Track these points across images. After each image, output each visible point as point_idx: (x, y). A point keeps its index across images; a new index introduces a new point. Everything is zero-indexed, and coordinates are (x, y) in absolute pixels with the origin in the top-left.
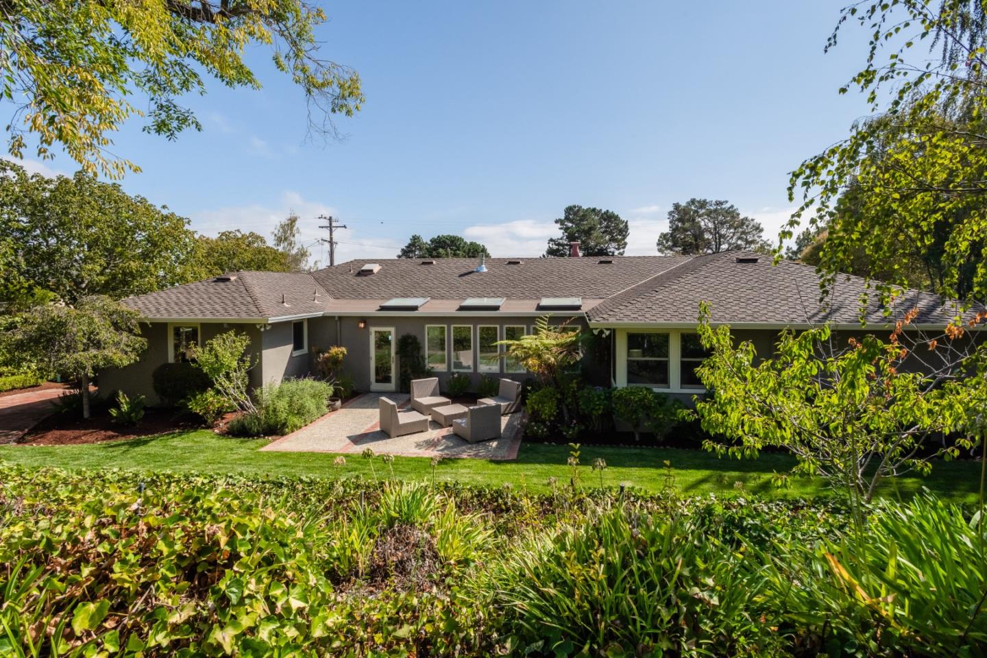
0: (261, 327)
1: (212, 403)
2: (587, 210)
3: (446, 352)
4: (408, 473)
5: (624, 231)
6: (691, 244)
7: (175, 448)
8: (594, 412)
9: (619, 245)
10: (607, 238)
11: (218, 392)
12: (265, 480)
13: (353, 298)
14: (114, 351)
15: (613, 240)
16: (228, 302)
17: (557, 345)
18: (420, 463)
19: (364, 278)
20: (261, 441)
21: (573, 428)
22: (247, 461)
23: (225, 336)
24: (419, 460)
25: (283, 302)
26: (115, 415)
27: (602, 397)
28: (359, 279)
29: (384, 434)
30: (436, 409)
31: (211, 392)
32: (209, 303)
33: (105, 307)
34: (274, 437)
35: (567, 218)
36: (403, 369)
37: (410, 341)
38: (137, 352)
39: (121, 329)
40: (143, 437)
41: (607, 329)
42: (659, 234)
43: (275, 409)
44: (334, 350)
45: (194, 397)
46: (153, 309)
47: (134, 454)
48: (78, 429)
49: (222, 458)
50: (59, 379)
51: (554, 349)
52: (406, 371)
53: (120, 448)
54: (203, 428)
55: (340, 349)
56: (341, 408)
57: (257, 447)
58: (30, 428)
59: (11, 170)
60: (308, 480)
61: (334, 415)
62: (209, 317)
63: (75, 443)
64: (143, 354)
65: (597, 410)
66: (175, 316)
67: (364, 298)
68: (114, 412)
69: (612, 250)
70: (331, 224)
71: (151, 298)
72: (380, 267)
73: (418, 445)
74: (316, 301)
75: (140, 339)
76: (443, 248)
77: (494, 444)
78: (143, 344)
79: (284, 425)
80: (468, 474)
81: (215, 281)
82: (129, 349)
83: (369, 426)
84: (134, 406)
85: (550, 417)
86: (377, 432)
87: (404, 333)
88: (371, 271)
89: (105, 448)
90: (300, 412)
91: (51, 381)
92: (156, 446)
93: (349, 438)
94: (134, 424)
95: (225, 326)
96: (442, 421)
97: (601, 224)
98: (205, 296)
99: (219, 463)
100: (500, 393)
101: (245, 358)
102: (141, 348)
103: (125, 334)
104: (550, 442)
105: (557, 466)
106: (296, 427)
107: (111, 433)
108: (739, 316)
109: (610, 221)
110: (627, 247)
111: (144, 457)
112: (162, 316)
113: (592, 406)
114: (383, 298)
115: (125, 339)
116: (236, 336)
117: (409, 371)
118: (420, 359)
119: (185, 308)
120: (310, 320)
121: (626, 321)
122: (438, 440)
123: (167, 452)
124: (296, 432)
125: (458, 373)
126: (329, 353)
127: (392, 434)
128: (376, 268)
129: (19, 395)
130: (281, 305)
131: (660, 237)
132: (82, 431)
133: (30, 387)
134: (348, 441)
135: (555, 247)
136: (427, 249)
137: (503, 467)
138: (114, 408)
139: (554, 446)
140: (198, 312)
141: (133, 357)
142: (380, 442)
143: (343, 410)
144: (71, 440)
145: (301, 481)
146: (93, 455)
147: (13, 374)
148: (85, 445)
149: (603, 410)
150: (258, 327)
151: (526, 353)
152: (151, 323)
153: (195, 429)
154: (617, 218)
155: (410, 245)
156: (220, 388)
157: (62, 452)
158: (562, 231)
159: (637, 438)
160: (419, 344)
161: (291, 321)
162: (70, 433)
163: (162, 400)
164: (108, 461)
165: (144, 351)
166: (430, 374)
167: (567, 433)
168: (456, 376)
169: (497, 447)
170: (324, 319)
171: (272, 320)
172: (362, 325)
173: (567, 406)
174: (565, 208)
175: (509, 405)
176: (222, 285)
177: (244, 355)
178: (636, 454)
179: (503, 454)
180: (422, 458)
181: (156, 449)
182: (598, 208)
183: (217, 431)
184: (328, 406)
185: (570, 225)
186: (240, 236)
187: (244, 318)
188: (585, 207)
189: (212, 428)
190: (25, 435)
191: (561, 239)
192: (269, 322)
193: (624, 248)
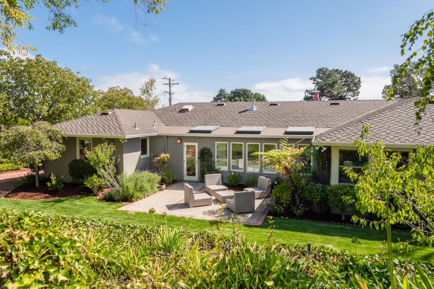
0: (122, 141)
1: (95, 182)
2: (332, 71)
3: (227, 160)
4: (195, 228)
5: (357, 84)
6: (406, 93)
7: (76, 205)
8: (314, 200)
9: (354, 94)
10: (346, 89)
11: (100, 176)
12: (111, 224)
13: (176, 126)
14: (49, 151)
15: (349, 90)
16: (106, 126)
17: (292, 156)
18: (203, 223)
19: (183, 114)
20: (119, 204)
21: (301, 209)
22: (110, 214)
23: (102, 145)
24: (203, 221)
25: (135, 127)
26: (49, 186)
27: (320, 190)
28: (180, 114)
29: (186, 205)
30: (218, 192)
31: (95, 176)
32: (96, 127)
33: (45, 128)
34: (127, 203)
35: (318, 76)
36: (202, 168)
37: (206, 151)
38: (60, 152)
39: (53, 140)
40: (62, 198)
41: (325, 147)
42: (384, 86)
43: (127, 187)
44: (163, 155)
45: (87, 178)
46: (69, 129)
47: (56, 207)
48: (33, 192)
49: (98, 212)
50: (29, 167)
51: (289, 158)
52: (204, 169)
53: (50, 203)
54: (92, 196)
55: (166, 155)
56: (165, 189)
57: (116, 208)
58: (12, 190)
59: (4, 54)
60: (132, 226)
61: (161, 193)
62: (96, 135)
63: (30, 199)
64: (63, 153)
65: (316, 198)
66: (79, 134)
67: (182, 125)
68: (49, 184)
69: (349, 97)
70: (170, 82)
71: (69, 124)
72: (193, 107)
73: (204, 213)
74: (154, 127)
75: (62, 145)
76: (238, 96)
77: (250, 215)
78: (63, 148)
79: (132, 196)
80: (229, 231)
81: (101, 115)
82: (56, 151)
83: (179, 200)
84: (59, 181)
85: (286, 201)
86: (182, 204)
87: (203, 147)
88: (188, 109)
89: (42, 202)
90: (141, 189)
91: (25, 167)
92: (67, 203)
93: (167, 206)
94: (59, 191)
95: (104, 140)
96: (221, 200)
97: (341, 80)
98: (95, 123)
99: (96, 214)
100: (258, 185)
101: (112, 158)
102: (62, 151)
103: (55, 142)
104: (285, 217)
105: (285, 231)
106: (138, 198)
107: (47, 195)
108: (420, 140)
109: (348, 78)
110: (360, 94)
111: (60, 209)
112: (73, 134)
113: (313, 196)
114: (193, 126)
115: (55, 145)
116: (108, 145)
117: (206, 170)
118: (212, 163)
119: (85, 129)
120: (150, 137)
121: (337, 141)
122: (216, 211)
123: (72, 207)
124: (139, 201)
125: (234, 172)
126: (160, 157)
127: (191, 205)
128: (190, 108)
129: (10, 174)
130: (134, 129)
131: (385, 88)
132: (34, 193)
133: (15, 170)
134: (166, 208)
135: (309, 95)
136: (228, 97)
137: (252, 229)
138: (49, 182)
139: (286, 219)
140: (90, 131)
141: (58, 155)
142: (183, 210)
143: (167, 190)
144: (29, 197)
145: (129, 226)
146: (37, 206)
147: (8, 163)
148: (35, 201)
149: (320, 198)
150: (121, 141)
151: (271, 160)
152: (67, 137)
153: (88, 196)
154: (353, 75)
155: (219, 95)
156: (100, 174)
157: (24, 203)
158: (315, 85)
159: (343, 218)
160: (212, 153)
161: (139, 138)
162: (28, 194)
163: (73, 179)
164: (43, 209)
165: (64, 152)
166: (217, 172)
167: (297, 211)
168: (233, 174)
169: (251, 218)
170: (158, 137)
171: (128, 137)
172: (179, 141)
173: (299, 195)
174: (317, 69)
175: (263, 192)
176: (104, 116)
177: (111, 156)
178: (340, 228)
179: (254, 222)
180: (204, 220)
181: (67, 205)
182: (340, 69)
183: (98, 198)
184: (158, 187)
185: (320, 81)
186: (119, 90)
187: (113, 135)
188: (330, 69)
189: (96, 196)
190: (9, 193)
191: (314, 90)
192: (126, 138)
193: (357, 95)
